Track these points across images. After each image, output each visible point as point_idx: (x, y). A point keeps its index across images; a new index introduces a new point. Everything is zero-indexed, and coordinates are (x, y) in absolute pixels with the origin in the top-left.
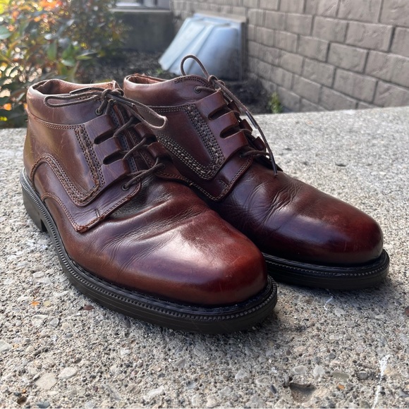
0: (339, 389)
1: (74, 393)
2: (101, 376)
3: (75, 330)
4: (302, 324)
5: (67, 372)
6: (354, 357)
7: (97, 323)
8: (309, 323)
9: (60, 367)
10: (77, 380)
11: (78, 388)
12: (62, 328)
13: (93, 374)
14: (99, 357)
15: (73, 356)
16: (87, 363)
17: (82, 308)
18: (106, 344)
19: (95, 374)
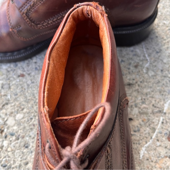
0: (143, 121)
1: (24, 128)
2: (35, 118)
3: (18, 91)
4: (131, 82)
5: (19, 116)
6: (153, 102)
7: (28, 85)
8: (134, 81)
9: (15, 114)
10: (25, 121)
11: (26, 125)
12: (12, 90)
13: (31, 117)
14: (33, 107)
15: (20, 108)
16: (28, 111)
17: (19, 76)
18: (35, 99)
19: (32, 117)
